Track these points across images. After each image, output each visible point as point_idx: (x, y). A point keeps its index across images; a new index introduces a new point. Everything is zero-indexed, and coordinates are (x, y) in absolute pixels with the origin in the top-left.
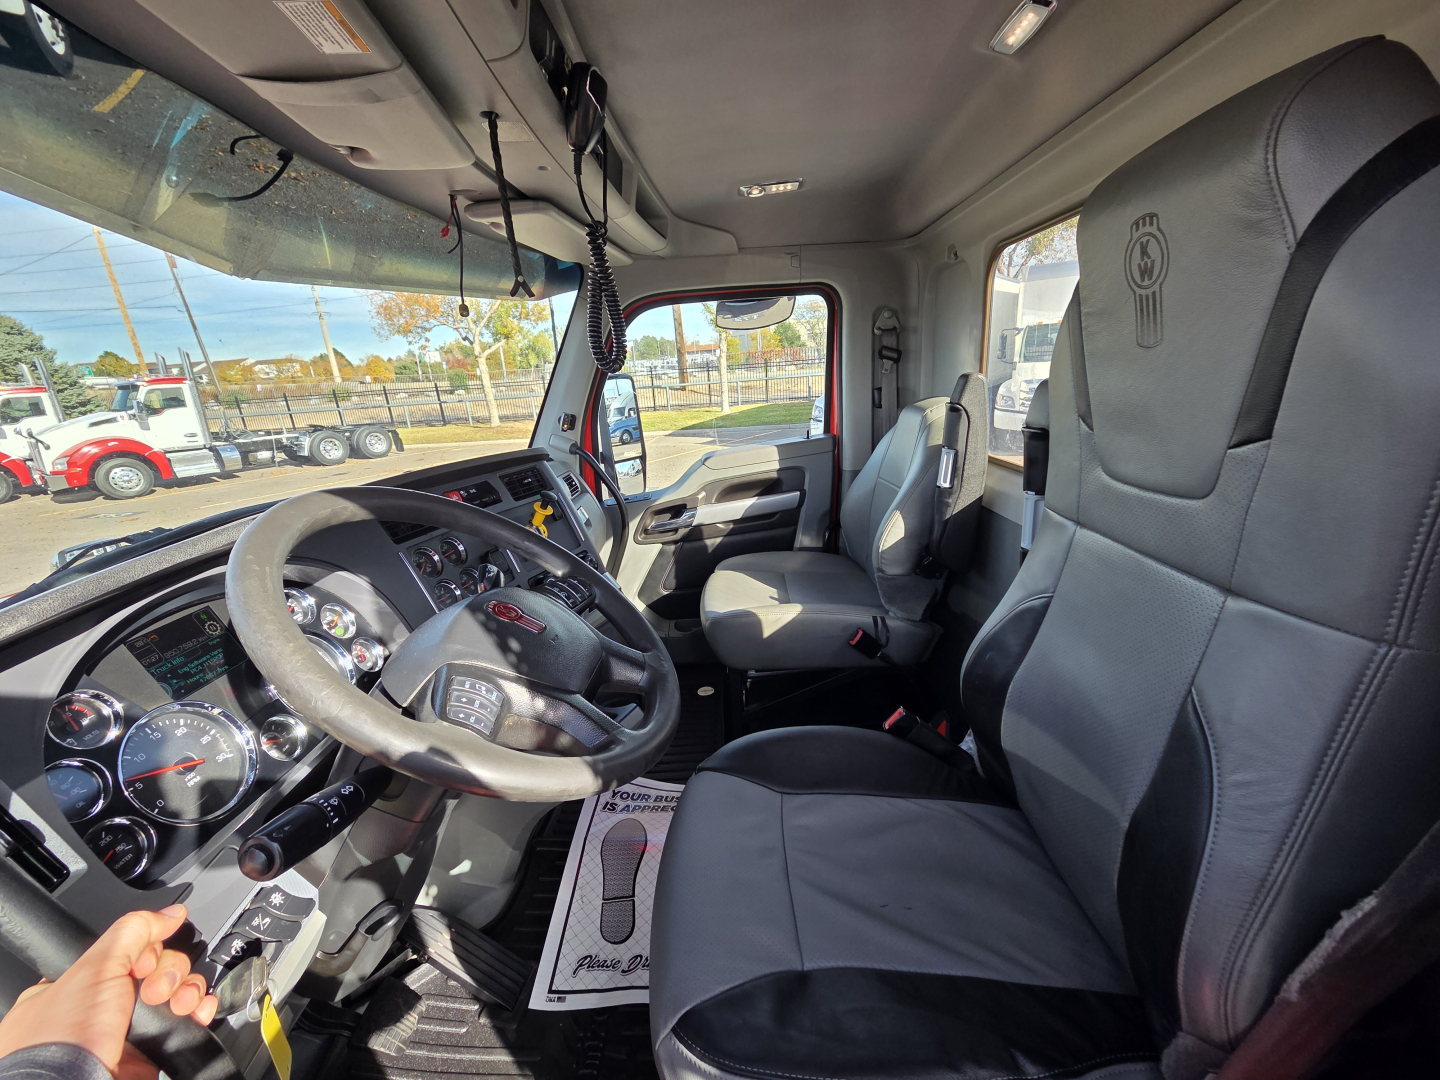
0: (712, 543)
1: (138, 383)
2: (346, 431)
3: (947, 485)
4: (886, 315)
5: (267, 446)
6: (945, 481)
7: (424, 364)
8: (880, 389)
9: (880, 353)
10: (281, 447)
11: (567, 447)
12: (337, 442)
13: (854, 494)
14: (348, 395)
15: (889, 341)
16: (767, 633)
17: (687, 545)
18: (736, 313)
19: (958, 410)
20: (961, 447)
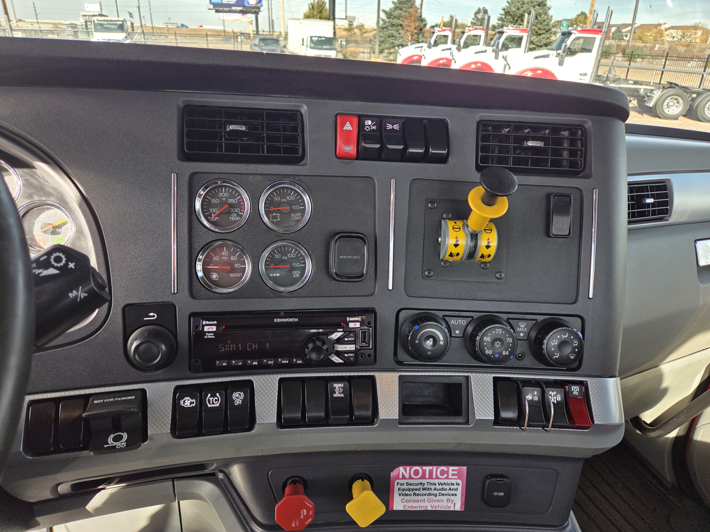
1: (573, 31)
2: (694, 93)
12: (681, 101)
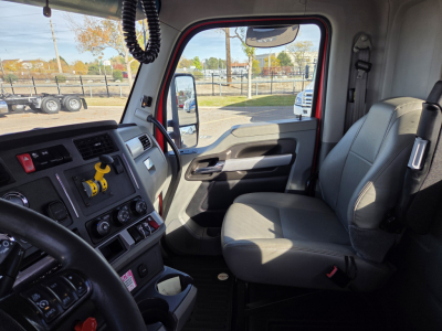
0: (232, 183)
2: (60, 97)
3: (418, 167)
4: (363, 38)
5: (21, 102)
6: (416, 164)
7: (102, 66)
8: (354, 90)
9: (356, 65)
10: (28, 104)
11: (145, 117)
12: (55, 103)
13: (331, 160)
14: (64, 80)
15: (364, 57)
16: (265, 260)
17: (218, 183)
18: (259, 36)
19: (436, 109)
20: (434, 138)
